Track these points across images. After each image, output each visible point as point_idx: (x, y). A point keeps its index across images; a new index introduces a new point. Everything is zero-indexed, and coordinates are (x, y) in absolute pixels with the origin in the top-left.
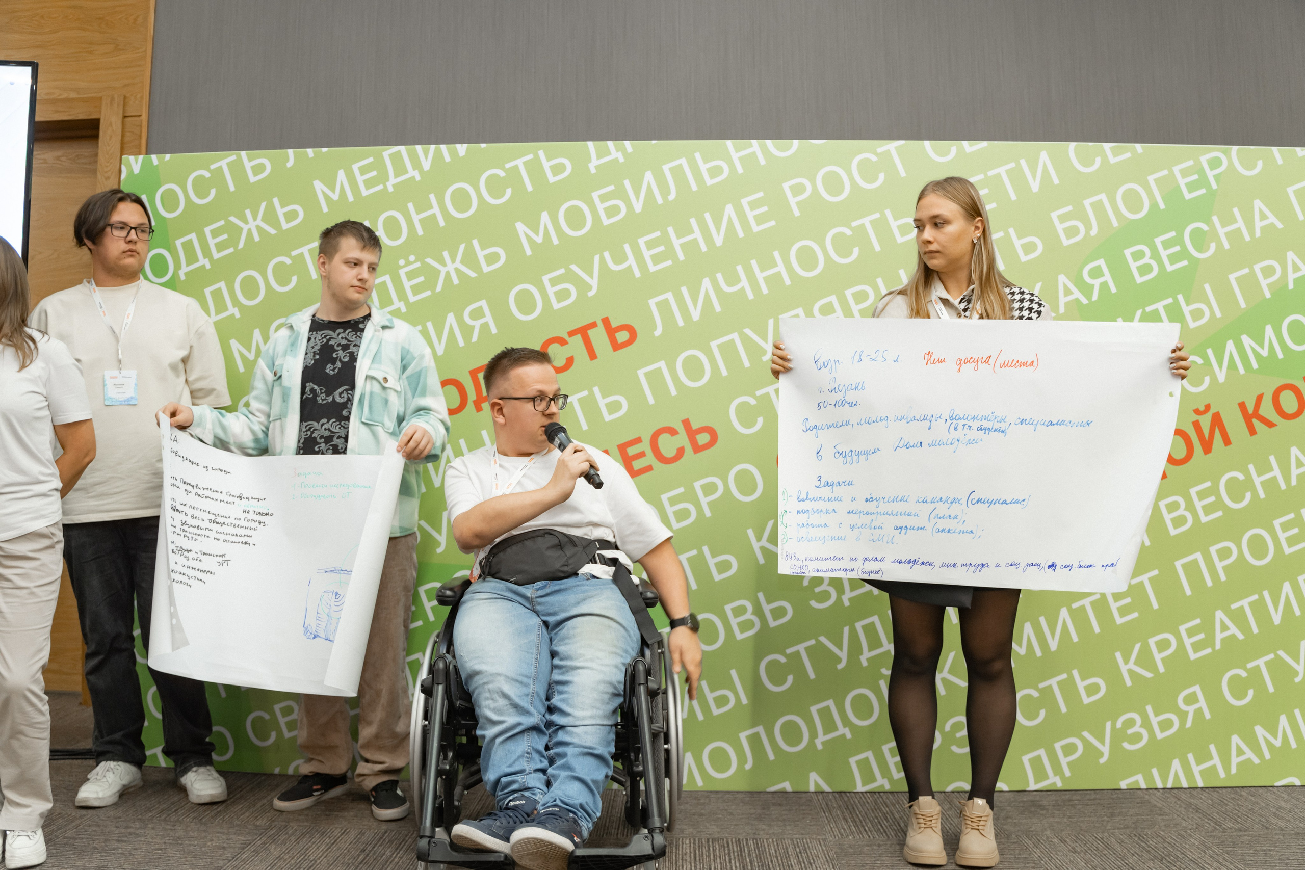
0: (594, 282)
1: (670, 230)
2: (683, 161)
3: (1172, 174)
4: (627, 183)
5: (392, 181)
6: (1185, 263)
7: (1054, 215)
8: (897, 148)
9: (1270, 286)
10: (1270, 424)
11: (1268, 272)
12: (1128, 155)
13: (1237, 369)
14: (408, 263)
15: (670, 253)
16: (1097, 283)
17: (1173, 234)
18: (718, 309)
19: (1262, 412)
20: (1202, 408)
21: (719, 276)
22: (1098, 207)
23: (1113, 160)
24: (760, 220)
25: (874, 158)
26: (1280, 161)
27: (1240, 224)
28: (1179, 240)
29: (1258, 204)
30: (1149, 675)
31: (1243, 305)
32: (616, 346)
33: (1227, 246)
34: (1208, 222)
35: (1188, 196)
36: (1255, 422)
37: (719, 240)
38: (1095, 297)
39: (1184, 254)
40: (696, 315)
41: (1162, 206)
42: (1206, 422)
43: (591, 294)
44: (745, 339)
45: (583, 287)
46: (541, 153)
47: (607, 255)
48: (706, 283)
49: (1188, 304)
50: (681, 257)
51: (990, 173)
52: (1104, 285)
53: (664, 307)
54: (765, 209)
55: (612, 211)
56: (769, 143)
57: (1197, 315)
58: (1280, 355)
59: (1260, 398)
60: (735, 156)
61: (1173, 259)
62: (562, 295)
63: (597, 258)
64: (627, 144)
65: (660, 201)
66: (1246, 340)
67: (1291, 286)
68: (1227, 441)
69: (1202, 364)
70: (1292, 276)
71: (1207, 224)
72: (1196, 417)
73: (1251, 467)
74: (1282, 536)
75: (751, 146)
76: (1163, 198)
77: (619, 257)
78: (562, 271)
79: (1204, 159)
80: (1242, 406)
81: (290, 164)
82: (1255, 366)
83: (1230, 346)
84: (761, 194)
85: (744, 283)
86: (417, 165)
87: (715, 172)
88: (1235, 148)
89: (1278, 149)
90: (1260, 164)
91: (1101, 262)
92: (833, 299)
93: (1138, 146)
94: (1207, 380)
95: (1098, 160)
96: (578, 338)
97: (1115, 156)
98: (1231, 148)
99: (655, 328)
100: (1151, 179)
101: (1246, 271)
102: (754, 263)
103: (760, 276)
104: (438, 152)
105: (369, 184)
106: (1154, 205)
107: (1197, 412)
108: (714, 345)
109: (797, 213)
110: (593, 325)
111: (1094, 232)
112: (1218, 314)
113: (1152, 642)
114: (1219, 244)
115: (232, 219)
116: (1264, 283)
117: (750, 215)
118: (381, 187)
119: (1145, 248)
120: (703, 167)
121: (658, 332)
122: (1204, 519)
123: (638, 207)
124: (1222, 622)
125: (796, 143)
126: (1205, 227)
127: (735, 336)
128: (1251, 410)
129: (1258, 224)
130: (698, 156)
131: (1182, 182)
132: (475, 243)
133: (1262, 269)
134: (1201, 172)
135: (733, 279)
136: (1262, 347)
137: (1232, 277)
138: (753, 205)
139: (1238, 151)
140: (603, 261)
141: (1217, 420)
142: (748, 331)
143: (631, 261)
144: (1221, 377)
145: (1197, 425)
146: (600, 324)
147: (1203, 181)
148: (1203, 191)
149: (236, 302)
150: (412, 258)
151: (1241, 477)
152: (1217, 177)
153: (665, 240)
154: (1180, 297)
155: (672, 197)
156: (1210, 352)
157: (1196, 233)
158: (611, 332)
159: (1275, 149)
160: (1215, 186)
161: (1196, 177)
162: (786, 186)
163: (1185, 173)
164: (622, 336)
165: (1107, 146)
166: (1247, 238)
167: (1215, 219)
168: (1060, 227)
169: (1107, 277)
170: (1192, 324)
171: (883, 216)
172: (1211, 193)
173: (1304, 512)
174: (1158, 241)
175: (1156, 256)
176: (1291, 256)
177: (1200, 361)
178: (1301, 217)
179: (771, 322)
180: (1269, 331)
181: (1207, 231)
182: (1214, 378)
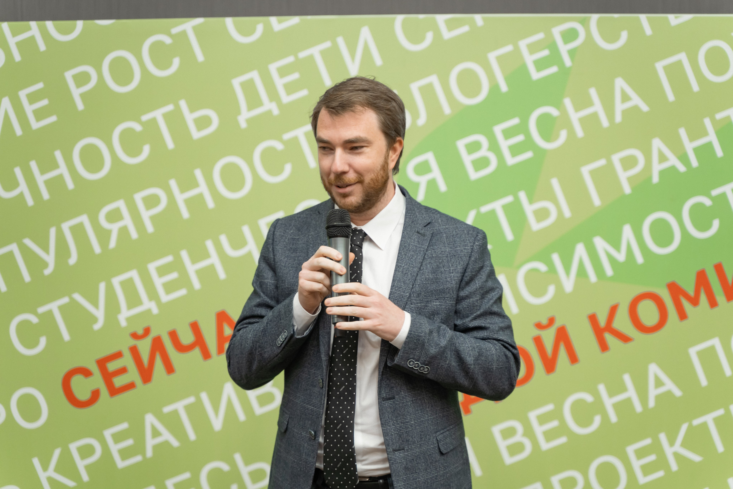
3: (517, 49)
6: (529, 155)
8: (195, 29)
10: (625, 339)
11: (629, 163)
12: (465, 29)
13: (587, 277)
16: (422, 180)
17: (515, 121)
19: (617, 324)
20: (545, 322)
22: (427, 91)
23: (447, 35)
24: (39, 114)
25: (168, 40)
26: (648, 31)
27: (598, 107)
28: (523, 128)
29: (620, 83)
31: (597, 201)
33: (580, 134)
34: (559, 105)
35: (535, 75)
36: (608, 336)
38: (421, 197)
39: (528, 144)
41: (504, 88)
42: (549, 337)
44: (25, 251)
49: (531, 203)
51: (302, 55)
52: (432, 183)
54: (45, 102)
56: (49, 24)
57: (542, 215)
58: (640, 259)
59: (613, 310)
60: (12, 41)
61: (515, 150)
66: (600, 243)
67: (656, 179)
68: (573, 359)
69: (545, 272)
70: (657, 168)
71: (558, 110)
72: (536, 332)
73: (602, 388)
74: (637, 464)
75: (29, 29)
76: (507, 79)
79: (557, 31)
80: (593, 319)
82: (609, 272)
83: (580, 250)
84: (40, 86)
85: (23, 187)
88: (595, 17)
89: (647, 18)
90: (624, 35)
91: (429, 156)
92: (121, 204)
93: (479, 18)
94: (551, 290)
95: (429, 36)
97: (450, 28)
98: (590, 18)
100: (492, 56)
102: (33, 165)
103: (40, 179)
106: (494, 87)
107: (539, 326)
109: (80, 106)
111: (421, 121)
112: (567, 213)
114: (571, 132)
116: (623, 176)
117: (29, 109)
119: (482, 139)
122: (545, 446)
125: (80, 24)
126: (554, 112)
127: (14, 247)
128: (602, 322)
129: (619, 107)
131: (529, 59)
133: (622, 160)
134: (553, 47)
135: (10, 185)
137: (585, 171)
138: (33, 98)
139: (599, 22)
141: (562, 335)
142: (28, 242)
144: (568, 285)
145: (538, 341)
147: (555, 58)
148: (554, 69)
151: (589, 398)
152: (572, 53)
154: (522, 196)
156: (556, 258)
159: (643, 17)
160: (568, 63)
161: (545, 53)
162: (69, 75)
163: (533, 48)
165: (441, 19)
166: (605, 123)
167: (567, 102)
169: (436, 174)
170: (535, 226)
171: (178, 108)
172: (564, 71)
173: (663, 437)
174: (498, 130)
175: (494, 147)
176: (657, 144)
177: (543, 267)
178: (671, 97)
179: (53, 231)
180: (627, 232)
181: (556, 117)
182: (560, 287)
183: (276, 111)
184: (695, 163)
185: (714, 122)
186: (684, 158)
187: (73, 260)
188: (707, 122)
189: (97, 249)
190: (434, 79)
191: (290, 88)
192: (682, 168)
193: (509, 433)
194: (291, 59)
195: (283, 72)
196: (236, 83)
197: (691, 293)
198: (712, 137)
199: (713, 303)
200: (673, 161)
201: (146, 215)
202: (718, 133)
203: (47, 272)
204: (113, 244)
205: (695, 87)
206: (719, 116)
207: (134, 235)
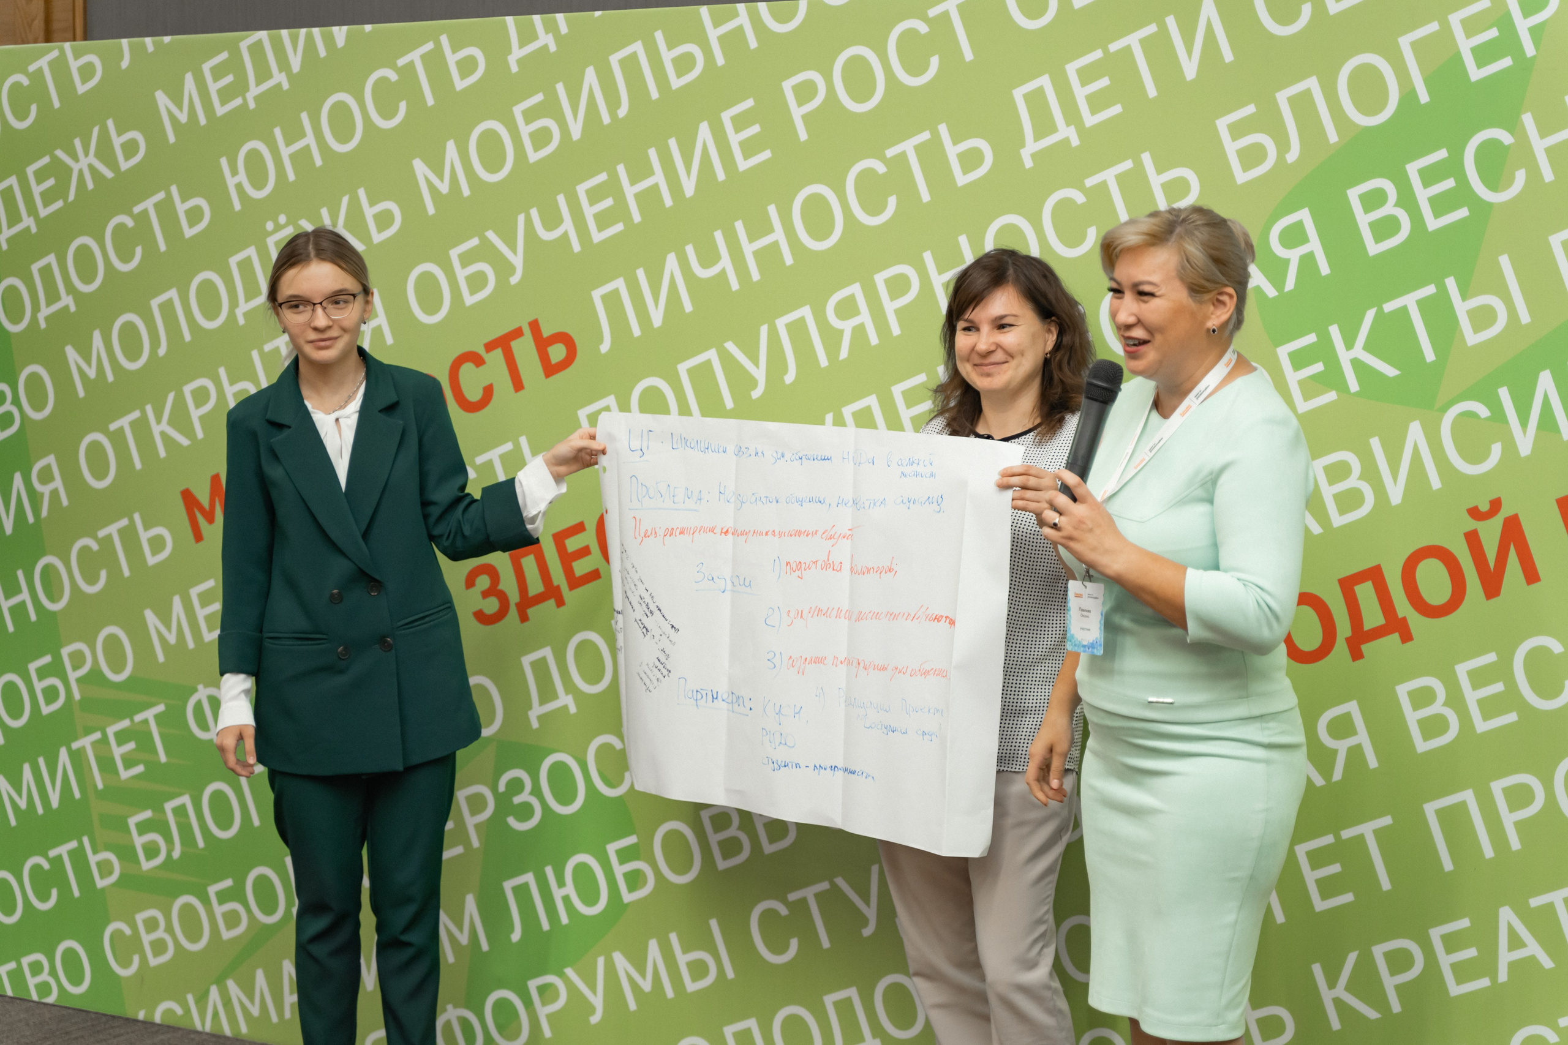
0: (517, 260)
1: (621, 169)
2: (638, 47)
3: (1446, 27)
4: (560, 88)
5: (254, 90)
6: (1463, 213)
7: (1222, 124)
13: (1556, 428)
14: (278, 228)
15: (619, 212)
16: (1294, 256)
17: (1442, 154)
18: (688, 307)
20: (1484, 507)
21: (690, 249)
22: (1303, 104)
24: (749, 148)
25: (923, 28)
28: (1453, 167)
30: (1372, 1014)
32: (550, 369)
33: (1548, 175)
34: (1513, 125)
35: (1475, 74)
37: (689, 187)
38: (1290, 284)
39: (1462, 194)
40: (657, 318)
41: (1424, 97)
42: (1490, 533)
43: (514, 280)
44: (726, 359)
45: (504, 268)
46: (444, 39)
47: (534, 213)
48: (671, 262)
49: (1464, 297)
50: (637, 218)
51: (1114, 47)
52: (1308, 261)
53: (612, 301)
54: (755, 129)
55: (541, 138)
56: (763, 7)
57: (1482, 318)
60: (713, 34)
61: (1440, 205)
62: (477, 282)
63: (521, 218)
64: (560, 17)
65: (606, 119)
68: (1531, 575)
69: (1487, 419)
71: (1512, 134)
72: (1471, 524)
75: (736, 15)
76: (1428, 82)
77: (552, 220)
78: (475, 242)
80: (1564, 506)
81: (125, 64)
83: (1546, 381)
84: (749, 103)
85: (725, 262)
86: (284, 65)
87: (684, 64)
91: (1304, 215)
92: (856, 289)
94: (1497, 449)
95: (1307, 11)
96: (498, 352)
99: (601, 340)
100: (1405, 42)
102: (739, 226)
103: (749, 249)
104: (310, 38)
105: (226, 95)
106: (1408, 96)
107: (1475, 513)
108: (683, 368)
109: (803, 135)
110: (517, 333)
111: (1292, 156)
112: (1525, 318)
113: (1378, 951)
114: (1534, 172)
115: (59, 153)
117: (735, 139)
118: (239, 101)
119: (1386, 185)
120: (667, 56)
121: (605, 348)
122: (1481, 726)
123: (576, 131)
124: (1511, 930)
125: (803, 5)
126: (1506, 138)
127: (712, 355)
130: (659, 35)
131: (1465, 45)
132: (362, 193)
134: (1505, 23)
135: (709, 257)
137: (1556, 241)
138: (740, 123)
140: (529, 223)
141: (1513, 531)
142: (730, 346)
143: (568, 225)
144: (1525, 444)
145: (1473, 539)
146: (527, 330)
147: (1508, 42)
148: (1506, 62)
149: (71, 289)
150: (282, 219)
151: (1556, 646)
152: (1536, 32)
153: (612, 188)
154: (1451, 283)
155: (622, 112)
156: (1504, 393)
157: (1489, 149)
158: (542, 344)
161: (1493, 33)
162: (787, 86)
163: (1471, 26)
164: (557, 352)
168: (1231, 148)
169: (1314, 245)
170: (1472, 338)
171: (936, 137)
172: (1523, 65)
174: (1413, 169)
175: (1407, 200)
177: (1483, 412)
179: (764, 330)
181: (1509, 146)
182: (1510, 446)
183: (1075, 142)
187: (790, 378)
189: (824, 362)
190: (1312, 84)
191: (1096, 102)
193: (1423, 697)
194: (1098, 54)
195: (1087, 75)
196: (1018, 94)
201: (890, 307)
203: (756, 394)
204: (844, 354)
207: (874, 340)
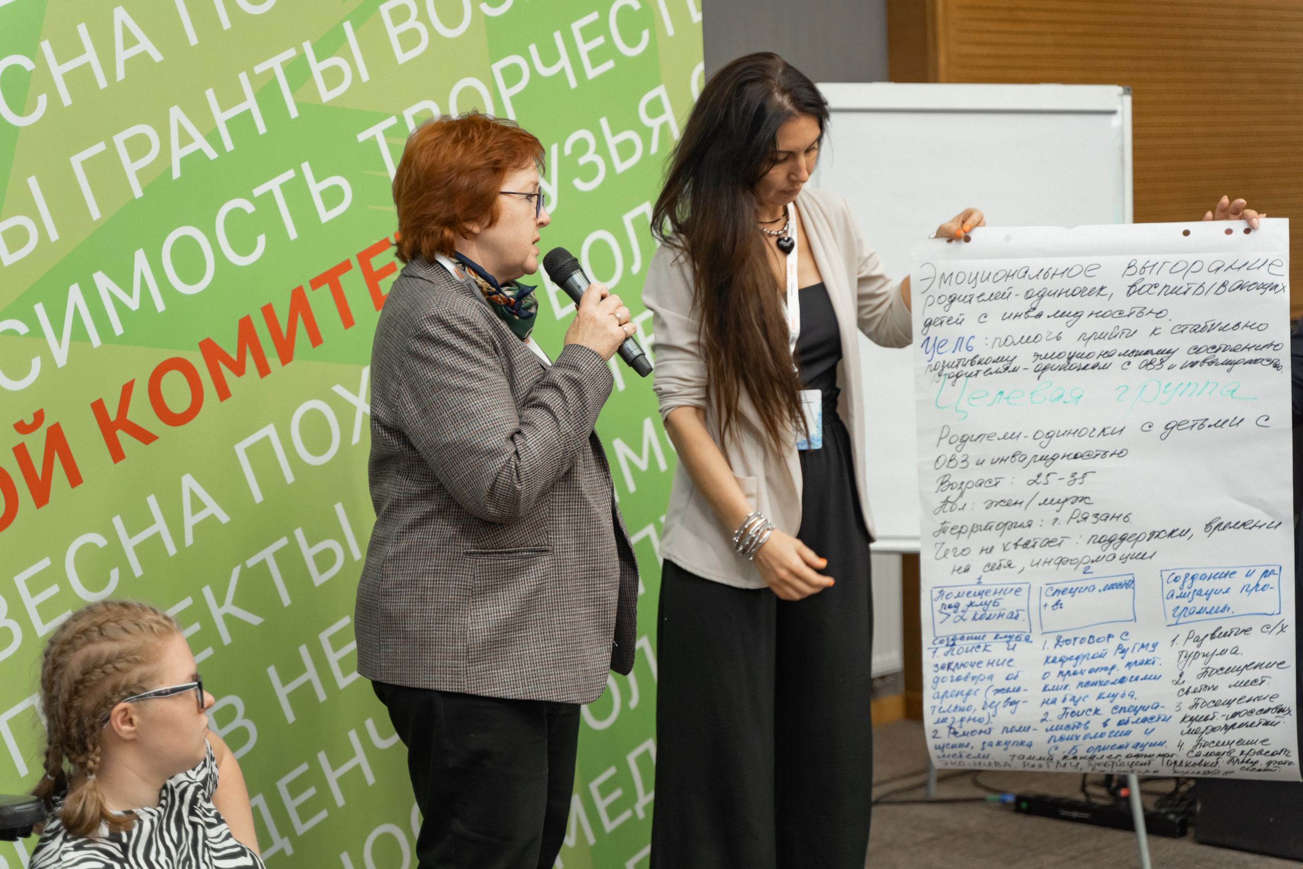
9: (140, 173)
10: (146, 437)
11: (138, 147)
13: (87, 339)
19: (132, 416)
20: (29, 420)
27: (90, 56)
29: (120, 15)
31: (96, 214)
33: (66, 100)
34: (34, 53)
36: (122, 436)
42: (36, 444)
57: (16, 238)
58: (160, 306)
59: (128, 390)
66: (102, 281)
67: (176, 174)
68: (75, 478)
69: (25, 335)
70: (178, 154)
71: (32, 58)
72: (18, 438)
73: (117, 522)
80: (98, 407)
82: (118, 330)
83: (75, 295)
94: (36, 363)
101: (100, 147)
107: (21, 427)
112: (54, 236)
114: (54, 99)
116: (131, 168)
122: (41, 628)
126: (27, 64)
128: (113, 414)
129: (122, 55)
133: (128, 143)
136: (130, 292)
137: (76, 161)
141: (56, 440)
144: (61, 355)
145: (21, 452)
151: (101, 541)
156: (39, 309)
157: (13, 74)
166: (103, 83)
167: (46, 47)
170: (8, 258)
173: (207, 592)
176: (176, 114)
177: (22, 328)
178: (193, 40)
180: (141, 260)
181: (31, 71)
182: (48, 359)
184: (229, 146)
185: (252, 77)
186: (213, 138)
188: (243, 77)
192: (212, 154)
197: (234, 356)
198: (251, 104)
199: (264, 370)
200: (200, 143)
202: (259, 97)
205: (226, 24)
206: (259, 69)
